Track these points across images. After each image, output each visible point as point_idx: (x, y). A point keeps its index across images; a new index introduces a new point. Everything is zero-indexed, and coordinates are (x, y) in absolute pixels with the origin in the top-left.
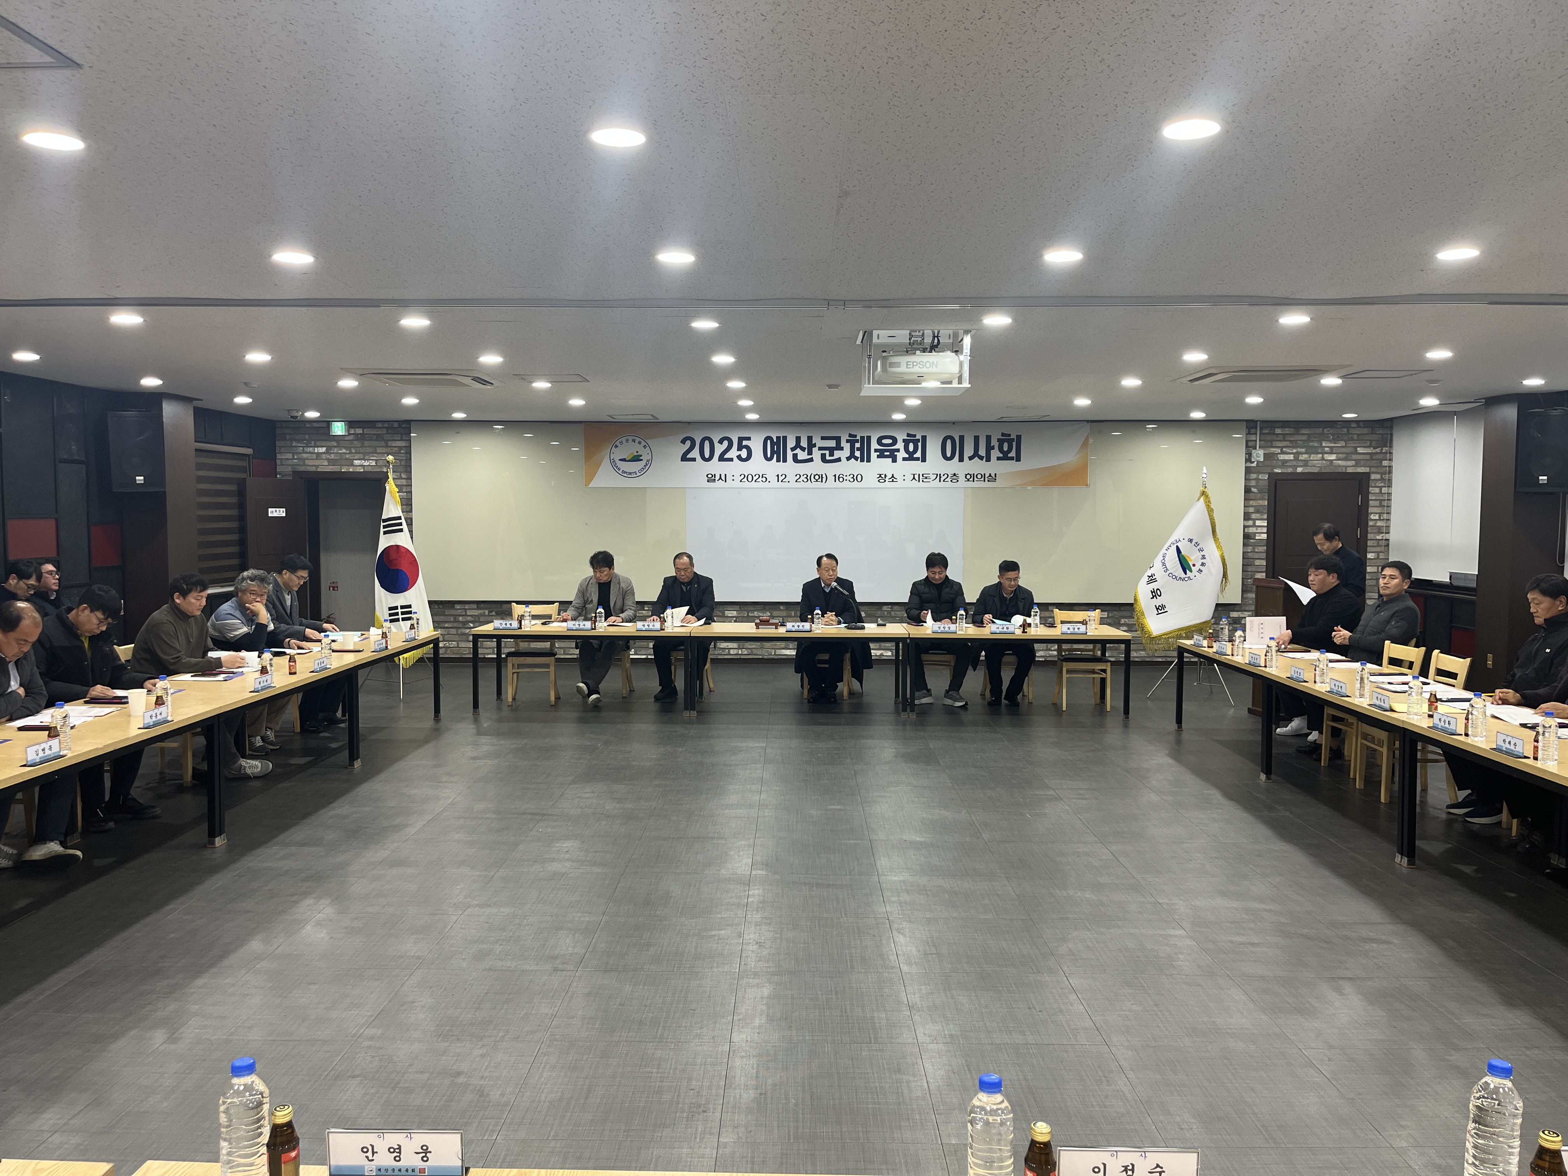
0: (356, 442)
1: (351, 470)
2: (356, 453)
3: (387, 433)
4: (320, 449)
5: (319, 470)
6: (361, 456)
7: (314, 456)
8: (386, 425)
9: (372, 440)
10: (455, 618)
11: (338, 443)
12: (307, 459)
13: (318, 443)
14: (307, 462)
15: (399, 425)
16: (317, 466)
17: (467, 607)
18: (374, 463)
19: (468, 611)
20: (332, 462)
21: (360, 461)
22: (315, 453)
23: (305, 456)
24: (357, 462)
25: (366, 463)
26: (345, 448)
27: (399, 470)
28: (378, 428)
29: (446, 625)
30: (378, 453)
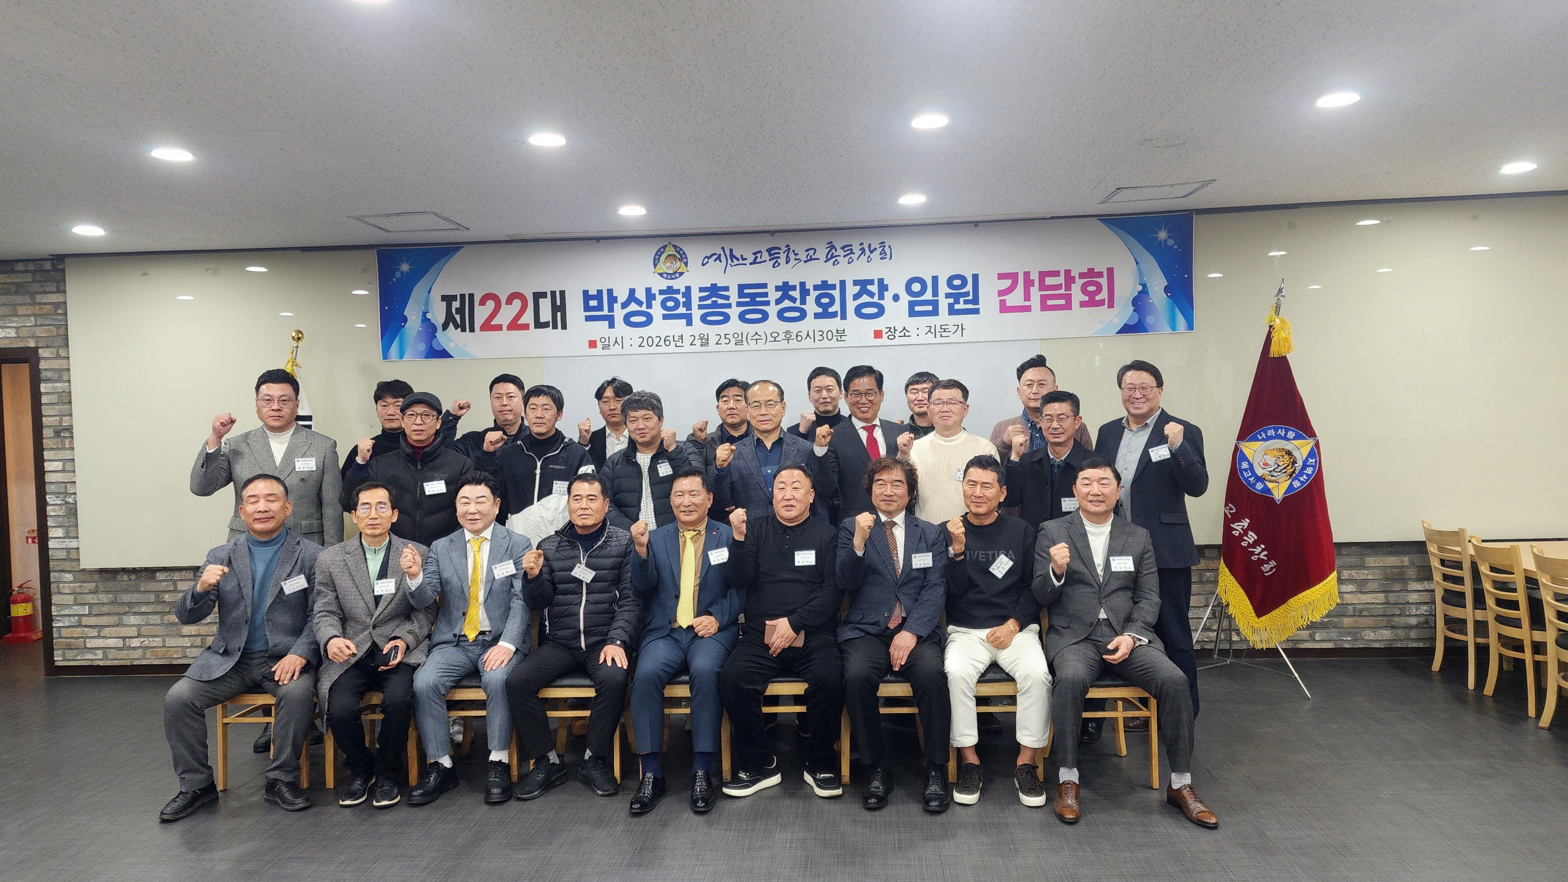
3: (34, 281)
8: (31, 267)
9: (7, 293)
10: (157, 596)
15: (53, 265)
17: (176, 576)
19: (179, 583)
27: (56, 344)
28: (17, 272)
29: (143, 609)
30: (17, 316)
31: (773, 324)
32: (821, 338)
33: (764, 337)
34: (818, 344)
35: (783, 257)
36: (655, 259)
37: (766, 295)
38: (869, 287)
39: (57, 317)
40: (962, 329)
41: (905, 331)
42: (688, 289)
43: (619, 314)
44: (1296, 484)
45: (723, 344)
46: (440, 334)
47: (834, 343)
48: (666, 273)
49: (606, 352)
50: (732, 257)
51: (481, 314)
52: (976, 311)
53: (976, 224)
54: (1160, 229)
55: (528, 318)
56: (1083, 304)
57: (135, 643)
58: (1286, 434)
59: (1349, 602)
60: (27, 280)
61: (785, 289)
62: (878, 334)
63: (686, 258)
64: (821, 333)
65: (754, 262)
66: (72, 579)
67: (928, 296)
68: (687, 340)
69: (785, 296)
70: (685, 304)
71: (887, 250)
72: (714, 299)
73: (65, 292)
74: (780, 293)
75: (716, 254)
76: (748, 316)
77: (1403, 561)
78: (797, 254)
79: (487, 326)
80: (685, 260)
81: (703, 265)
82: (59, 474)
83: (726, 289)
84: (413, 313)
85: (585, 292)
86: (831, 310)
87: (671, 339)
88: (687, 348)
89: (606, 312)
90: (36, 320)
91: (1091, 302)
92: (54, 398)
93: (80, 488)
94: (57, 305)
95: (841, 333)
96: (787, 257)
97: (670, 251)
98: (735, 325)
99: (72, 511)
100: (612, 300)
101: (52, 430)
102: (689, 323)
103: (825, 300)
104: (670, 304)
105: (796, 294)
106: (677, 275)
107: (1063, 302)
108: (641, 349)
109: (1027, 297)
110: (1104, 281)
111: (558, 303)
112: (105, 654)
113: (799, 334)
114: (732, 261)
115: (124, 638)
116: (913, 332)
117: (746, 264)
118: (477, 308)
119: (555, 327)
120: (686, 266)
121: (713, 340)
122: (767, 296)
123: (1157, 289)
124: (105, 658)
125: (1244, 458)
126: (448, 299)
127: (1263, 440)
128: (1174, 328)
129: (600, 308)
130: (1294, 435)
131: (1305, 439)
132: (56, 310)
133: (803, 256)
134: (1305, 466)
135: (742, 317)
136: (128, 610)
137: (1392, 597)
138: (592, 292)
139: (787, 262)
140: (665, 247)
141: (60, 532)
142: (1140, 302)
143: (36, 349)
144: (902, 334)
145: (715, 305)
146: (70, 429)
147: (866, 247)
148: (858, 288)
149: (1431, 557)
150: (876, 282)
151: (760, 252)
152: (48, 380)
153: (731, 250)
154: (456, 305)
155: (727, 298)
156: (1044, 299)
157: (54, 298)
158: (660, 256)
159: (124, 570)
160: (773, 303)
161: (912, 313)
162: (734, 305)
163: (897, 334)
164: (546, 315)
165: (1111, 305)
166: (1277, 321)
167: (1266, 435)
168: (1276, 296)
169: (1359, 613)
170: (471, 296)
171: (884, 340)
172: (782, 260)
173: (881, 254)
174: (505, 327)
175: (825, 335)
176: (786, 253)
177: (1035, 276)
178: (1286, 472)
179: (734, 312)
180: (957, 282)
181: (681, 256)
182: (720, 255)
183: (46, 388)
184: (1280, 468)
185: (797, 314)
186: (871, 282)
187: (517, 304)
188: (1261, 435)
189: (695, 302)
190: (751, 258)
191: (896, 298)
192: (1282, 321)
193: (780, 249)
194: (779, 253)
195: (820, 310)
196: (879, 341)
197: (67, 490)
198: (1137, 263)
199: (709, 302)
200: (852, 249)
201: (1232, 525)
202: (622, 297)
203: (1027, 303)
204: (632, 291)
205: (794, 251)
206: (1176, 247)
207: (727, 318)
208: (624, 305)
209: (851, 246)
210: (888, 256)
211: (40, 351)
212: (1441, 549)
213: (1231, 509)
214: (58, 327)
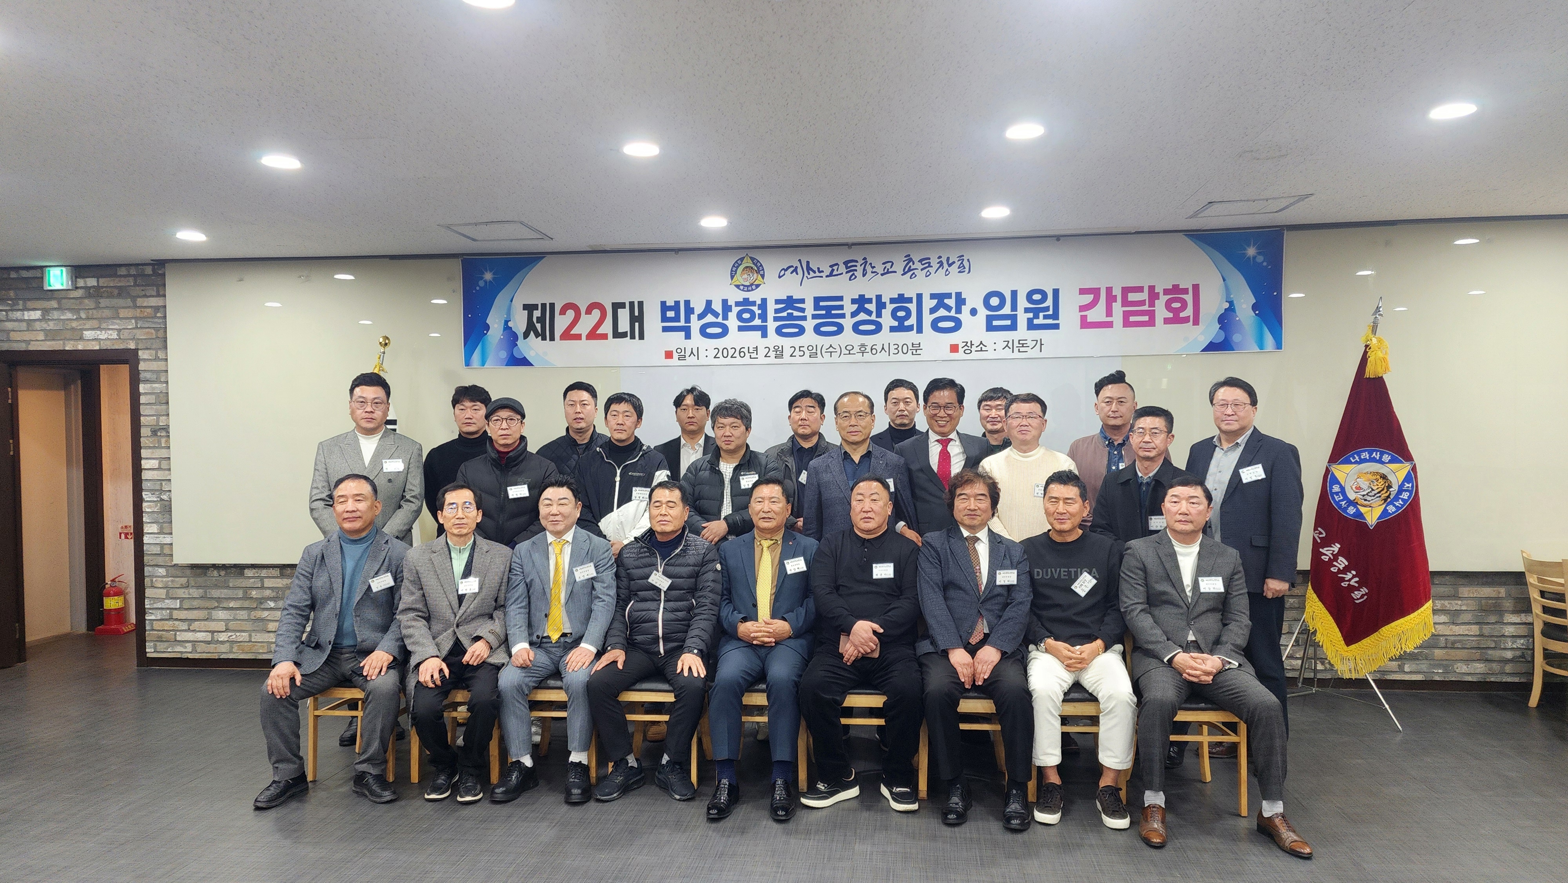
0: (86, 301)
1: (80, 347)
2: (88, 319)
3: (135, 285)
4: (32, 313)
5: (31, 348)
6: (95, 323)
7: (24, 326)
8: (133, 271)
9: (111, 296)
10: (245, 593)
11: (59, 303)
12: (14, 331)
13: (30, 304)
14: (14, 336)
15: (153, 270)
16: (28, 342)
17: (264, 573)
18: (115, 335)
19: (265, 580)
20: (51, 335)
21: (93, 332)
22: (24, 320)
23: (9, 325)
24: (88, 334)
25: (103, 335)
26: (70, 310)
27: (154, 347)
28: (121, 276)
29: (232, 605)
30: (121, 319)
31: (848, 337)
32: (897, 351)
33: (838, 350)
34: (893, 358)
35: (860, 269)
36: (732, 271)
37: (841, 307)
38: (946, 301)
39: (156, 320)
40: (1041, 344)
41: (981, 346)
42: (764, 301)
43: (695, 325)
44: (1391, 509)
45: (798, 356)
46: (521, 342)
47: (909, 357)
48: (743, 285)
49: (682, 363)
50: (809, 269)
51: (561, 323)
52: (1056, 327)
53: (1058, 238)
54: (1249, 246)
55: (607, 328)
56: (1167, 321)
57: (223, 637)
58: (1381, 457)
59: (1441, 633)
60: (128, 284)
61: (861, 302)
62: (954, 348)
63: (763, 270)
64: (896, 346)
65: (831, 275)
66: (165, 574)
67: (1007, 310)
68: (762, 352)
69: (861, 309)
70: (760, 317)
71: (966, 263)
72: (790, 311)
73: (164, 296)
74: (855, 306)
75: (792, 266)
76: (823, 329)
77: (1499, 593)
78: (874, 267)
79: (567, 335)
80: (762, 272)
81: (780, 277)
82: (155, 472)
83: (802, 301)
84: (495, 322)
85: (663, 303)
86: (907, 323)
87: (746, 350)
88: (761, 360)
89: (682, 323)
90: (136, 323)
91: (1176, 319)
92: (152, 399)
93: (174, 486)
94: (157, 309)
95: (916, 347)
96: (864, 269)
97: (748, 263)
98: (810, 338)
99: (167, 508)
100: (689, 311)
101: (149, 429)
102: (764, 335)
103: (901, 314)
104: (746, 316)
105: (872, 307)
106: (754, 287)
107: (1146, 318)
108: (716, 361)
109: (1109, 313)
110: (1189, 298)
111: (636, 314)
112: (194, 647)
113: (874, 347)
114: (809, 274)
115: (212, 632)
116: (990, 347)
117: (822, 277)
118: (558, 318)
119: (633, 337)
120: (763, 279)
121: (787, 352)
122: (843, 309)
123: (1244, 306)
124: (194, 650)
125: (1335, 481)
126: (529, 308)
127: (1356, 463)
128: (1261, 347)
129: (677, 319)
130: (1389, 458)
131: (1401, 462)
132: (156, 314)
133: (880, 269)
134: (1401, 490)
135: (817, 330)
136: (216, 604)
137: (1487, 630)
138: (670, 303)
139: (864, 275)
140: (742, 259)
141: (154, 528)
142: (1226, 320)
143: (136, 350)
144: (979, 349)
145: (790, 317)
146: (166, 429)
147: (944, 260)
148: (934, 302)
149: (1530, 589)
150: (954, 296)
151: (837, 264)
152: (147, 381)
153: (808, 263)
154: (537, 314)
155: (803, 310)
156: (1126, 315)
157: (154, 302)
158: (737, 267)
159: (215, 566)
160: (848, 315)
161: (990, 328)
162: (809, 317)
163: (974, 348)
164: (624, 325)
165: (1196, 322)
166: (1374, 340)
167: (1360, 458)
168: (1373, 315)
169: (1451, 645)
170: (552, 305)
171: (960, 355)
172: (859, 273)
173: (959, 268)
174: (584, 337)
175: (900, 349)
176: (863, 266)
177: (1117, 292)
178: (1380, 496)
179: (809, 324)
180: (1037, 297)
181: (758, 268)
182: (796, 267)
183: (144, 388)
184: (1374, 492)
185: (873, 327)
186: (949, 296)
187: (596, 313)
188: (1354, 458)
189: (771, 314)
190: (827, 271)
191: (974, 312)
192: (1380, 341)
193: (857, 261)
194: (856, 266)
195: (896, 324)
196: (955, 356)
197: (163, 487)
198: (1224, 280)
199: (785, 314)
200: (929, 263)
201: (1321, 550)
202: (699, 308)
203: (1109, 319)
204: (709, 303)
205: (871, 264)
206: (1265, 264)
207: (802, 331)
208: (701, 317)
209: (929, 259)
210: (967, 270)
211: (140, 353)
212: (1541, 580)
213: (1320, 533)
214: (157, 330)
